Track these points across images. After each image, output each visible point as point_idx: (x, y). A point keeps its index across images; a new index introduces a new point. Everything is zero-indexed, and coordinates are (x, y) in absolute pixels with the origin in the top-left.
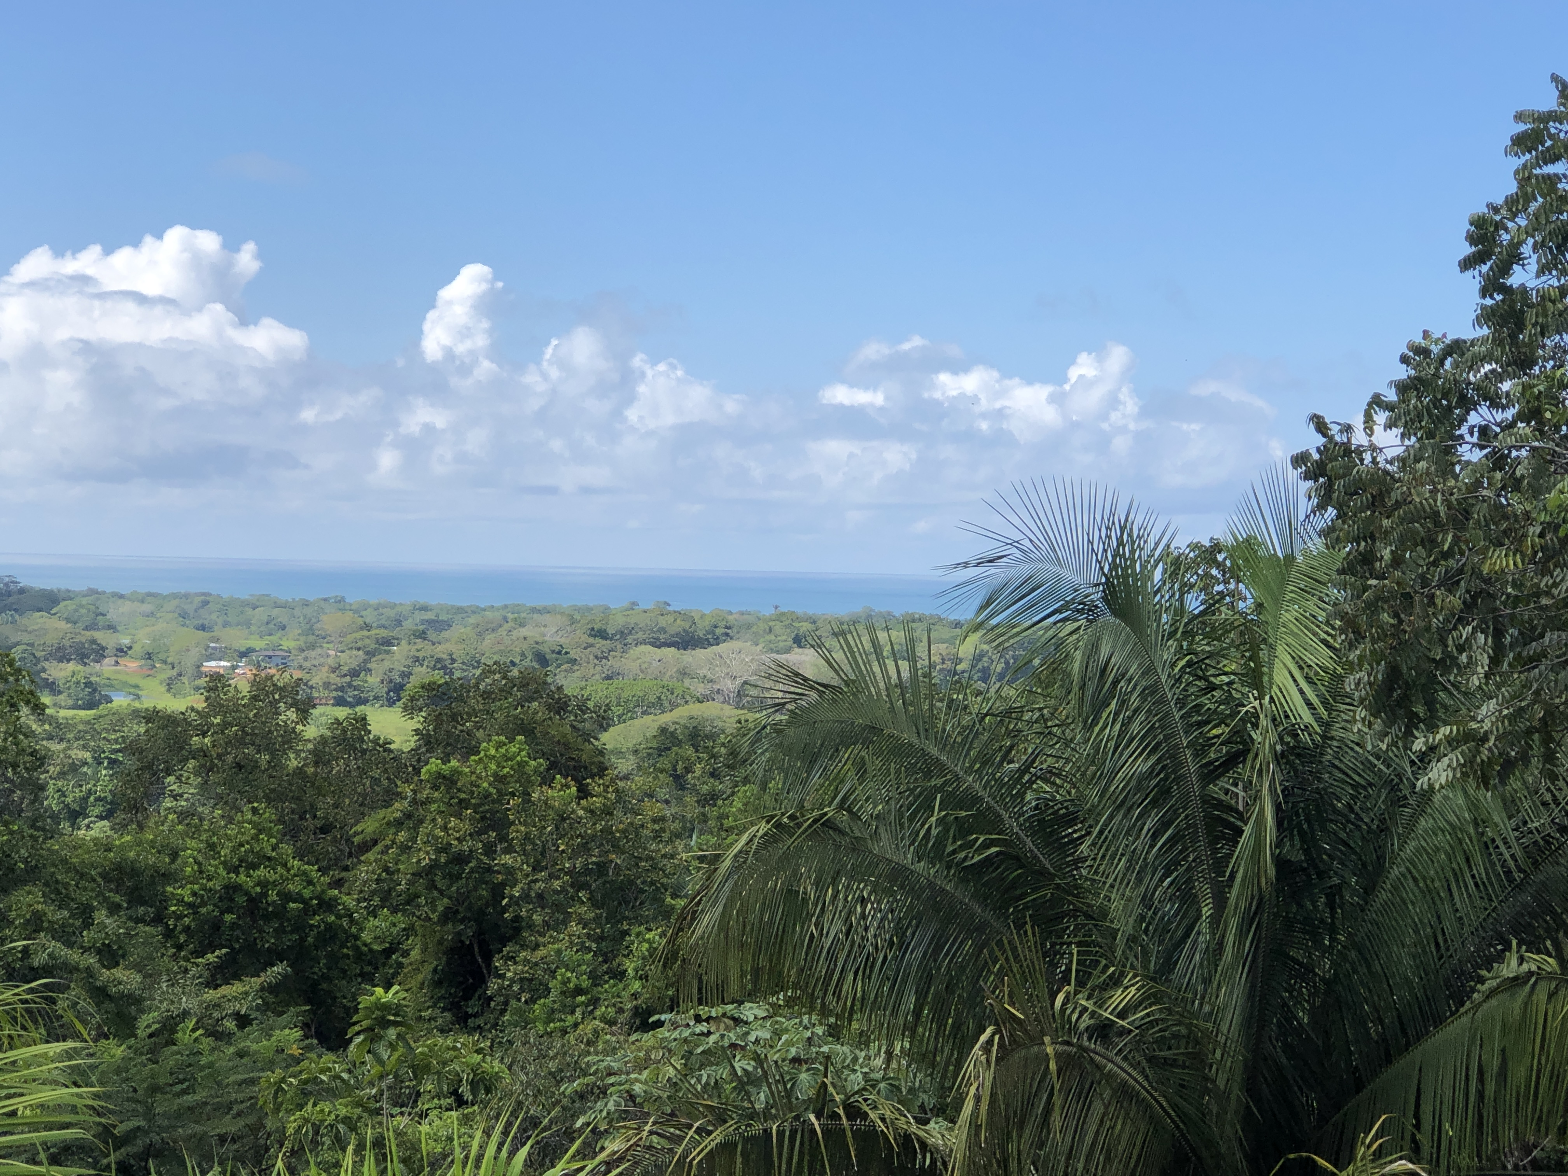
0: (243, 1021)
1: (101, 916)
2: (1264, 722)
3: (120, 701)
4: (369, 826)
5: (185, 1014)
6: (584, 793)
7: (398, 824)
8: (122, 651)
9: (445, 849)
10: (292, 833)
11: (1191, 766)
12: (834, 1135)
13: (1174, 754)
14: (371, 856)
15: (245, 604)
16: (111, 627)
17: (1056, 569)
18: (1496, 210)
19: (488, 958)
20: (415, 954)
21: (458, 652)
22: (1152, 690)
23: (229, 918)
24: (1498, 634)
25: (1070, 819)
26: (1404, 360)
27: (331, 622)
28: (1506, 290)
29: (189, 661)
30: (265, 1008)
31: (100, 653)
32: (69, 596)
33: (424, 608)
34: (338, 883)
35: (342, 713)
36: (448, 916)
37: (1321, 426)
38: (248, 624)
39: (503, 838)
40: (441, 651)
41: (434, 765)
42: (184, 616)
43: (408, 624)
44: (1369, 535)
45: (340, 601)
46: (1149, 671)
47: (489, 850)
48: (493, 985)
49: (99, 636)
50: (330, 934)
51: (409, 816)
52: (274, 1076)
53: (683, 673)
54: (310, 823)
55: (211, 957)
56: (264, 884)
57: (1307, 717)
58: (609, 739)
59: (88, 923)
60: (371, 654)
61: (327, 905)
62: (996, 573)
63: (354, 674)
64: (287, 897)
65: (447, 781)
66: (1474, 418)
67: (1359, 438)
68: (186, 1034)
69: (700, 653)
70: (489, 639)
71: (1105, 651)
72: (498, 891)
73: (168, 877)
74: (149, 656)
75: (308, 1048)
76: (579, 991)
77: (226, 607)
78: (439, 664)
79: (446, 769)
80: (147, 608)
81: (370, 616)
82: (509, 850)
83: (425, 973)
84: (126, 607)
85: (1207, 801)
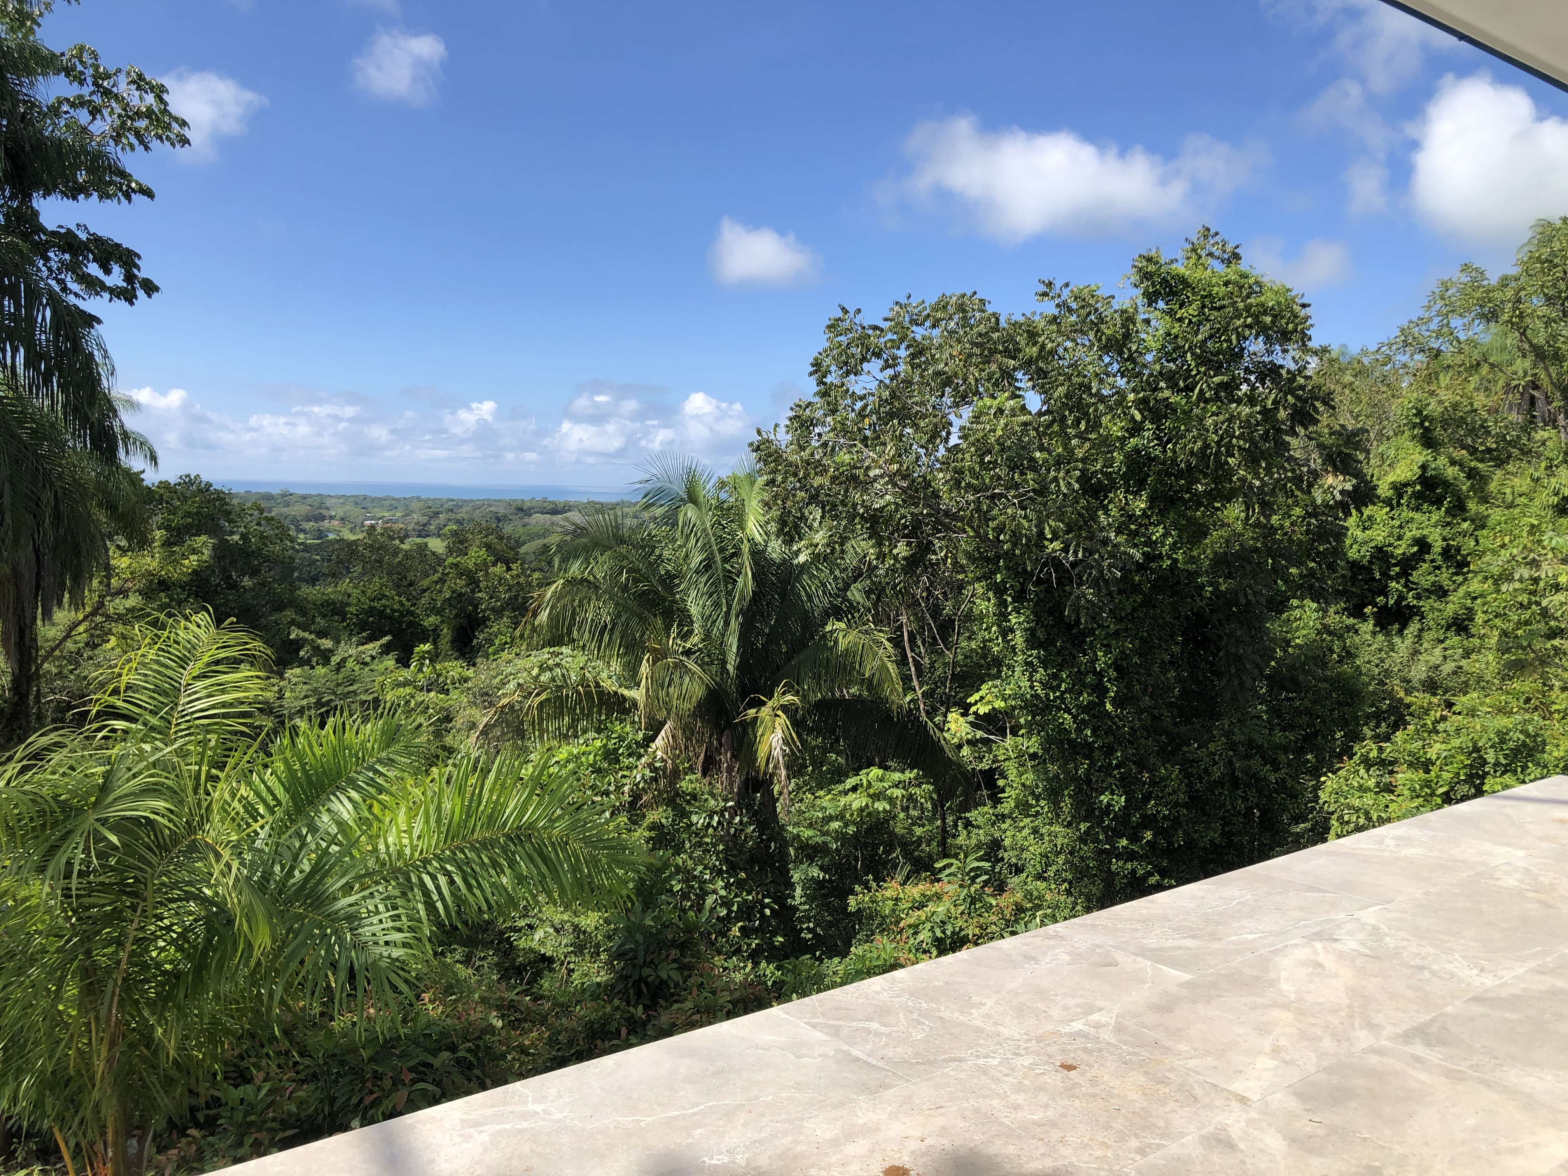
0: (373, 658)
1: (318, 619)
2: (745, 541)
3: (331, 536)
4: (425, 583)
5: (351, 656)
6: (509, 569)
7: (436, 582)
8: (332, 518)
9: (454, 592)
10: (397, 586)
11: (718, 558)
12: (589, 694)
13: (712, 553)
14: (426, 594)
15: (381, 499)
16: (328, 509)
17: (669, 485)
18: (820, 354)
19: (473, 632)
20: (445, 631)
21: (465, 516)
22: (705, 530)
23: (371, 619)
24: (823, 508)
25: (675, 577)
26: (792, 409)
27: (414, 506)
28: (825, 384)
29: (359, 521)
30: (382, 654)
31: (322, 518)
32: (310, 496)
33: (452, 500)
34: (414, 605)
35: (419, 540)
36: (456, 617)
37: (759, 432)
38: (382, 507)
39: (478, 586)
40: (459, 516)
41: (450, 560)
42: (356, 504)
43: (446, 506)
44: (774, 471)
45: (419, 498)
46: (703, 523)
47: (473, 591)
48: (475, 642)
49: (322, 511)
50: (411, 624)
51: (441, 579)
52: (381, 679)
53: (553, 524)
54: (405, 583)
55: (364, 634)
56: (385, 606)
57: (760, 540)
58: (522, 550)
59: (313, 623)
60: (431, 518)
61: (412, 613)
62: (648, 486)
63: (425, 525)
64: (393, 611)
65: (456, 565)
66: (817, 430)
67: (772, 437)
68: (350, 664)
69: (559, 516)
70: (477, 511)
71: (689, 515)
72: (476, 607)
73: (348, 604)
74: (343, 519)
75: (397, 668)
76: (506, 643)
77: (374, 500)
78: (459, 522)
79: (455, 561)
80: (341, 501)
81: (430, 503)
82: (480, 591)
83: (449, 637)
84: (334, 500)
85: (724, 569)
